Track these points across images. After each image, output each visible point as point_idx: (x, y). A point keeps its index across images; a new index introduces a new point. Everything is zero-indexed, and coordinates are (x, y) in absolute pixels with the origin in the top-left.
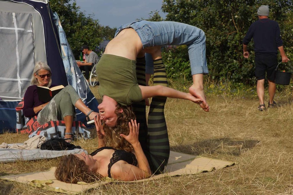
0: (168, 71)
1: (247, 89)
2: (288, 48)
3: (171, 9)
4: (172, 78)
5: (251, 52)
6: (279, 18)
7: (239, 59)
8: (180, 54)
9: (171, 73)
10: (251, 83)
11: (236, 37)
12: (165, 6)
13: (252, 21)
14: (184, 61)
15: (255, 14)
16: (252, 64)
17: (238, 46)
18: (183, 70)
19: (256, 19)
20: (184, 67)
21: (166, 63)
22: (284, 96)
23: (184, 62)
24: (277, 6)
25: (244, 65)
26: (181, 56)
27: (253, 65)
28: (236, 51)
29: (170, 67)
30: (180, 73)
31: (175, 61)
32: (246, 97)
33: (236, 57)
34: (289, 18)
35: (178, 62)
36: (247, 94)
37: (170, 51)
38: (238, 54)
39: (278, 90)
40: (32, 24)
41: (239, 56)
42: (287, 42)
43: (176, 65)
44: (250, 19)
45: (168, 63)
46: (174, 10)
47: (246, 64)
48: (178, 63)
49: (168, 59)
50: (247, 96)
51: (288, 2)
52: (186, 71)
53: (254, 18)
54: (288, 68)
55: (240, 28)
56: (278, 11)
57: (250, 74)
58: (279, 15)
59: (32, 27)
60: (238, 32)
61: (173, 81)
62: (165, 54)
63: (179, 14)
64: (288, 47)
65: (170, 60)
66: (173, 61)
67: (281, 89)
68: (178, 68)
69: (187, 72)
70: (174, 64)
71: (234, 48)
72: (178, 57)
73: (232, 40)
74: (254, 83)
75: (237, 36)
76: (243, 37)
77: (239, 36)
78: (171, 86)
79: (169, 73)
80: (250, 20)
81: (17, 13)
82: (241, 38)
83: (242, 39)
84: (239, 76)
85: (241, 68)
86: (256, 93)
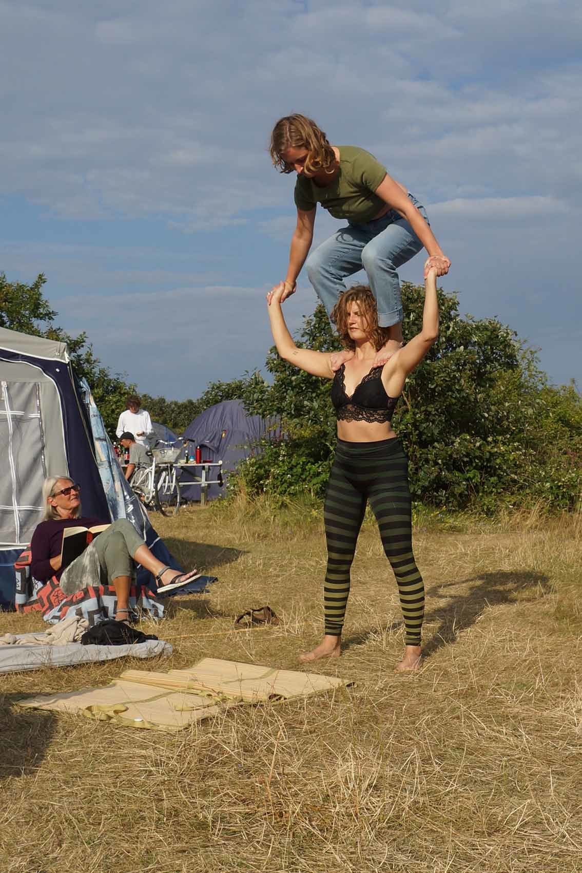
0: (281, 481)
1: (428, 513)
2: (500, 437)
3: (284, 366)
4: (289, 494)
5: (436, 444)
6: (483, 384)
7: (414, 459)
8: (303, 449)
9: (285, 485)
10: (438, 501)
11: (408, 418)
12: (272, 360)
13: (435, 387)
14: (309, 462)
15: (440, 376)
16: (437, 466)
17: (411, 433)
18: (307, 479)
19: (442, 385)
20: (310, 474)
21: (276, 466)
22: (498, 524)
23: (311, 464)
24: (478, 361)
25: (422, 468)
26: (304, 452)
27: (440, 469)
28: (407, 443)
29: (284, 474)
30: (302, 485)
31: (293, 462)
32: (430, 528)
33: (408, 453)
34: (499, 383)
35: (299, 464)
36: (432, 522)
37: (282, 444)
38: (411, 449)
39: (487, 514)
40: (39, 402)
41: (413, 452)
42: (498, 427)
43: (295, 470)
44: (432, 385)
45: (281, 467)
46: (289, 367)
47: (426, 466)
48: (299, 466)
49: (281, 459)
50: (431, 526)
51: (497, 354)
52: (314, 481)
53: (440, 382)
54: (502, 473)
55: (414, 400)
56: (479, 371)
57: (435, 485)
58: (482, 377)
59: (39, 408)
60: (409, 407)
61: (291, 500)
62: (274, 450)
63: (299, 376)
64: (500, 435)
65: (283, 461)
66: (290, 463)
67: (493, 511)
68: (300, 477)
69: (317, 483)
70: (291, 469)
71: (404, 437)
72: (300, 456)
73: (399, 423)
74: (441, 501)
75: (408, 416)
76: (419, 417)
77: (413, 416)
78: (288, 510)
79: (283, 485)
80: (433, 387)
81: (10, 382)
82: (415, 419)
83: (418, 421)
84: (414, 490)
85: (417, 474)
86: (447, 521)
